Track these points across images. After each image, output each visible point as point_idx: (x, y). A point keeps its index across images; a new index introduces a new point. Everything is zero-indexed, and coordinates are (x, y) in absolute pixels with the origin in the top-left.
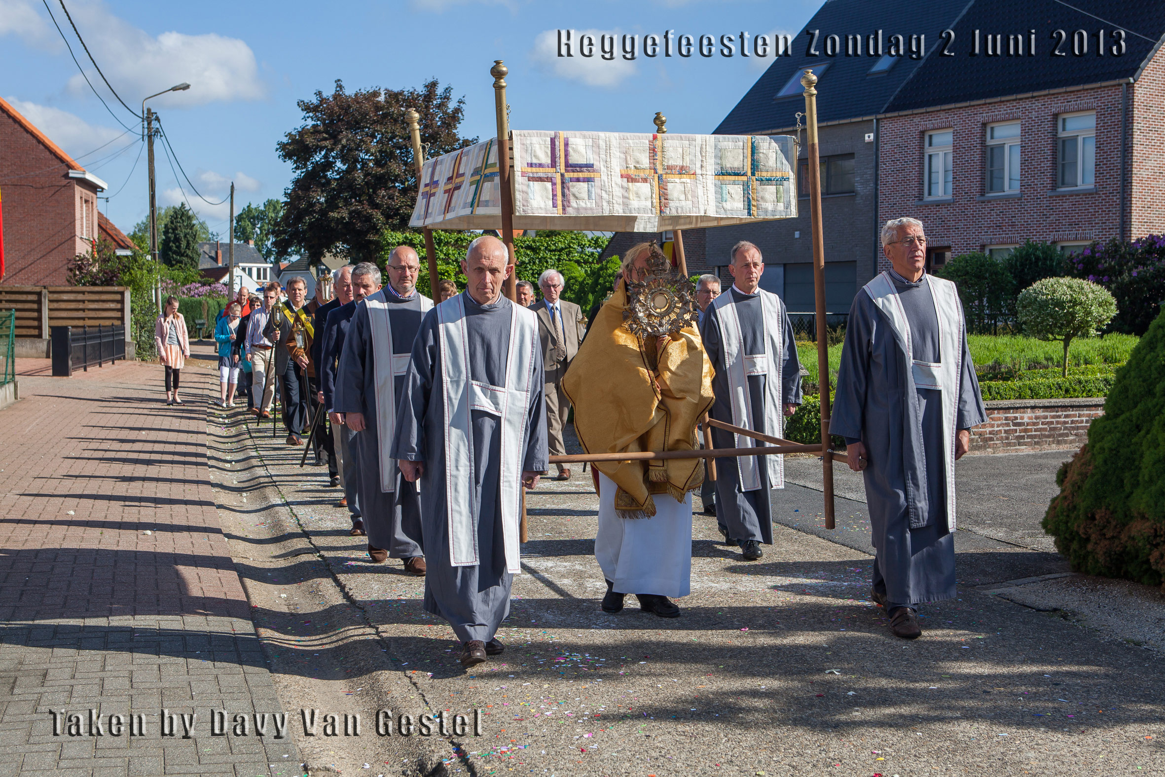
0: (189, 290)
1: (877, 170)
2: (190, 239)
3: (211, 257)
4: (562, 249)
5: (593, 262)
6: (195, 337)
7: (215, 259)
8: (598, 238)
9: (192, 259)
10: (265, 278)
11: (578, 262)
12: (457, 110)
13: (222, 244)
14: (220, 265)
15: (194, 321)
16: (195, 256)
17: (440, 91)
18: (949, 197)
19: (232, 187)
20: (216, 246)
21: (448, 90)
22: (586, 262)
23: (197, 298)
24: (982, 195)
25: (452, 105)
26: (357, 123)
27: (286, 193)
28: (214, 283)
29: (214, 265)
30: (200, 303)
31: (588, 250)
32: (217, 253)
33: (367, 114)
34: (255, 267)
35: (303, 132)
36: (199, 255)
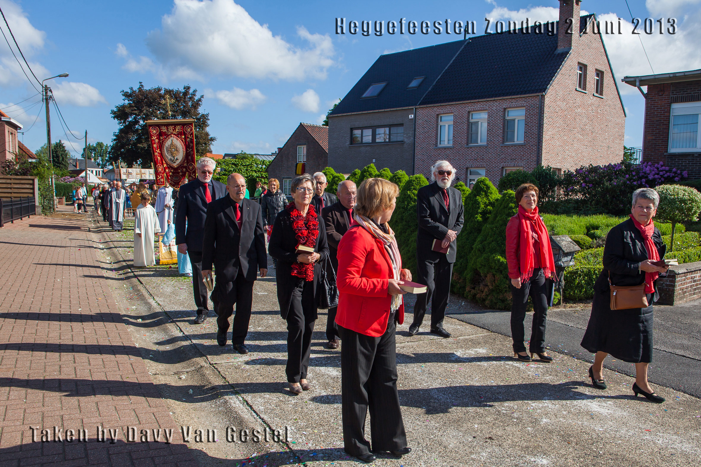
0: (65, 179)
1: (415, 132)
2: (64, 156)
3: (74, 165)
4: (248, 165)
5: (262, 171)
6: (69, 202)
7: (76, 166)
8: (264, 161)
9: (65, 165)
10: (99, 175)
11: (255, 171)
12: (200, 100)
13: (78, 160)
14: (78, 169)
15: (68, 194)
16: (66, 164)
17: (191, 91)
18: (451, 145)
19: (86, 132)
20: (76, 160)
21: (195, 91)
22: (258, 171)
23: (68, 183)
24: (467, 145)
25: (196, 98)
26: (151, 103)
27: (114, 135)
28: (76, 176)
29: (75, 169)
30: (71, 185)
31: (260, 166)
32: (76, 163)
33: (156, 99)
34: (94, 170)
35: (123, 106)
36: (68, 164)
